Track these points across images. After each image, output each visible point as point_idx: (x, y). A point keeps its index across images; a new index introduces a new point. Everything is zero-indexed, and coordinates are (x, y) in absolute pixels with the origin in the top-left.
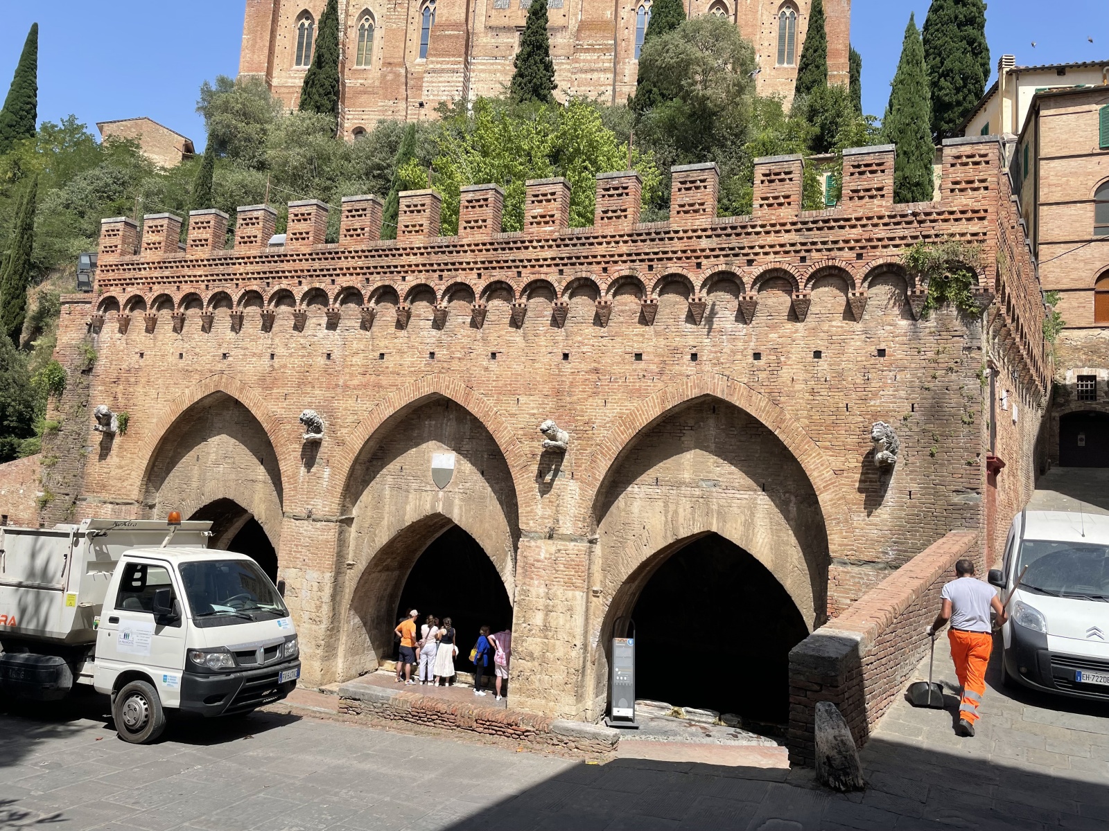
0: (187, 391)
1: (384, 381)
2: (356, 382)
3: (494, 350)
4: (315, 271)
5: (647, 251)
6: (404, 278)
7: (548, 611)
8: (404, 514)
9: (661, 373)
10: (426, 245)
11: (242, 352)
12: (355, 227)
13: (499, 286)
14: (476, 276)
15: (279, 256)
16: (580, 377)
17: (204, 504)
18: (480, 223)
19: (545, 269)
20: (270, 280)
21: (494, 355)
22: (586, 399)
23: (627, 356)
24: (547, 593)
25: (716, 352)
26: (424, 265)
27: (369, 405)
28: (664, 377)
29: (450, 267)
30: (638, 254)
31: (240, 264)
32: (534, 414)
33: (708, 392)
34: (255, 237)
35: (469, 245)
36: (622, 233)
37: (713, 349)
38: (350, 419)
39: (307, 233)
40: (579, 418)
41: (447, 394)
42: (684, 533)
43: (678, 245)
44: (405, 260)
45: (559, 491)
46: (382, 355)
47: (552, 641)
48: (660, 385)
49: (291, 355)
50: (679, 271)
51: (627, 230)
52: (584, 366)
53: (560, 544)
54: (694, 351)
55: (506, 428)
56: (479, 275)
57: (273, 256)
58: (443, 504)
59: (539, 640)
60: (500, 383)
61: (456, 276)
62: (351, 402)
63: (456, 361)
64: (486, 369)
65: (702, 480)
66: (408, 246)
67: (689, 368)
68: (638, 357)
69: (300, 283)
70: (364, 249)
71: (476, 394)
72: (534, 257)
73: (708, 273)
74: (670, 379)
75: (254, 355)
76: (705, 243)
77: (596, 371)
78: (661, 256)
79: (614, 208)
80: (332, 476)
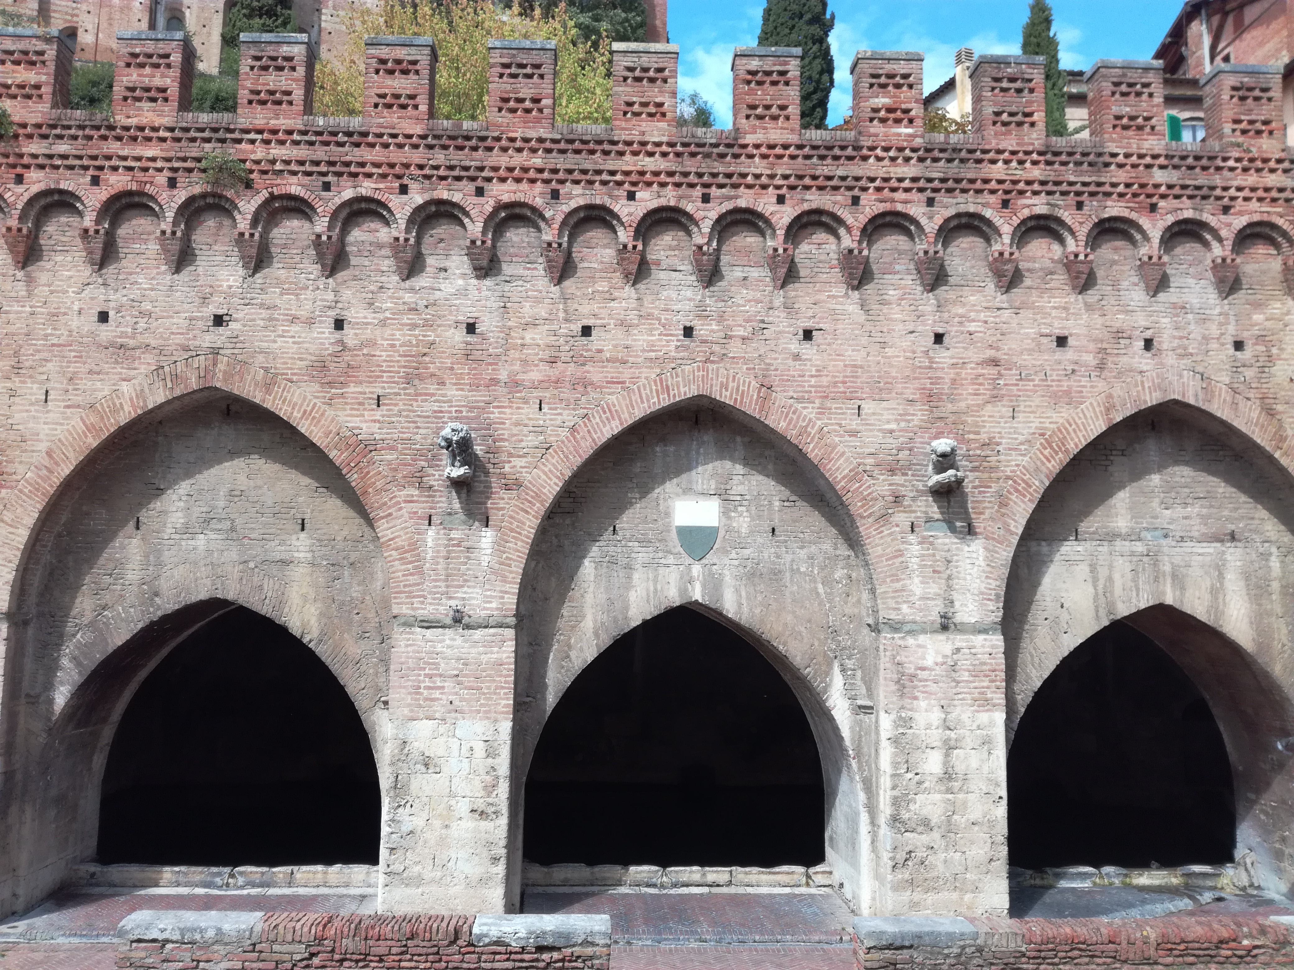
0: (125, 387)
1: (595, 373)
2: (535, 375)
3: (809, 324)
4: (437, 168)
5: (1072, 178)
6: (631, 196)
7: (949, 747)
8: (626, 608)
9: (1101, 367)
10: (674, 140)
11: (264, 313)
12: (521, 95)
13: (815, 218)
14: (774, 200)
15: (349, 134)
16: (968, 372)
17: (160, 613)
18: (774, 110)
19: (900, 195)
20: (330, 178)
21: (808, 335)
22: (981, 406)
23: (1045, 340)
24: (945, 720)
25: (1181, 338)
26: (671, 174)
27: (569, 417)
28: (1106, 373)
29: (721, 180)
30: (1057, 183)
31: (253, 142)
32: (891, 432)
33: (1176, 397)
34: (289, 93)
35: (757, 146)
36: (1030, 148)
37: (1176, 333)
38: (532, 440)
39: (412, 97)
40: (972, 436)
41: (726, 397)
42: (1123, 610)
43: (1121, 176)
44: (629, 163)
45: (948, 555)
46: (586, 331)
47: (961, 796)
48: (1101, 385)
49: (383, 323)
50: (1126, 213)
51: (1038, 144)
52: (975, 355)
53: (960, 640)
54: (1148, 334)
55: (843, 454)
56: (781, 200)
57: (335, 134)
58: (704, 586)
59: (938, 797)
60: (825, 381)
61: (736, 197)
62: (529, 411)
63: (739, 343)
64: (797, 357)
65: (1147, 529)
66: (637, 138)
67: (1144, 361)
68: (1062, 341)
69: (404, 190)
70: (544, 136)
71: (780, 398)
72: (882, 173)
73: (1170, 219)
74: (1115, 377)
75: (294, 319)
76: (1159, 176)
77: (995, 362)
78: (1092, 188)
79: (1014, 109)
80: (500, 545)
